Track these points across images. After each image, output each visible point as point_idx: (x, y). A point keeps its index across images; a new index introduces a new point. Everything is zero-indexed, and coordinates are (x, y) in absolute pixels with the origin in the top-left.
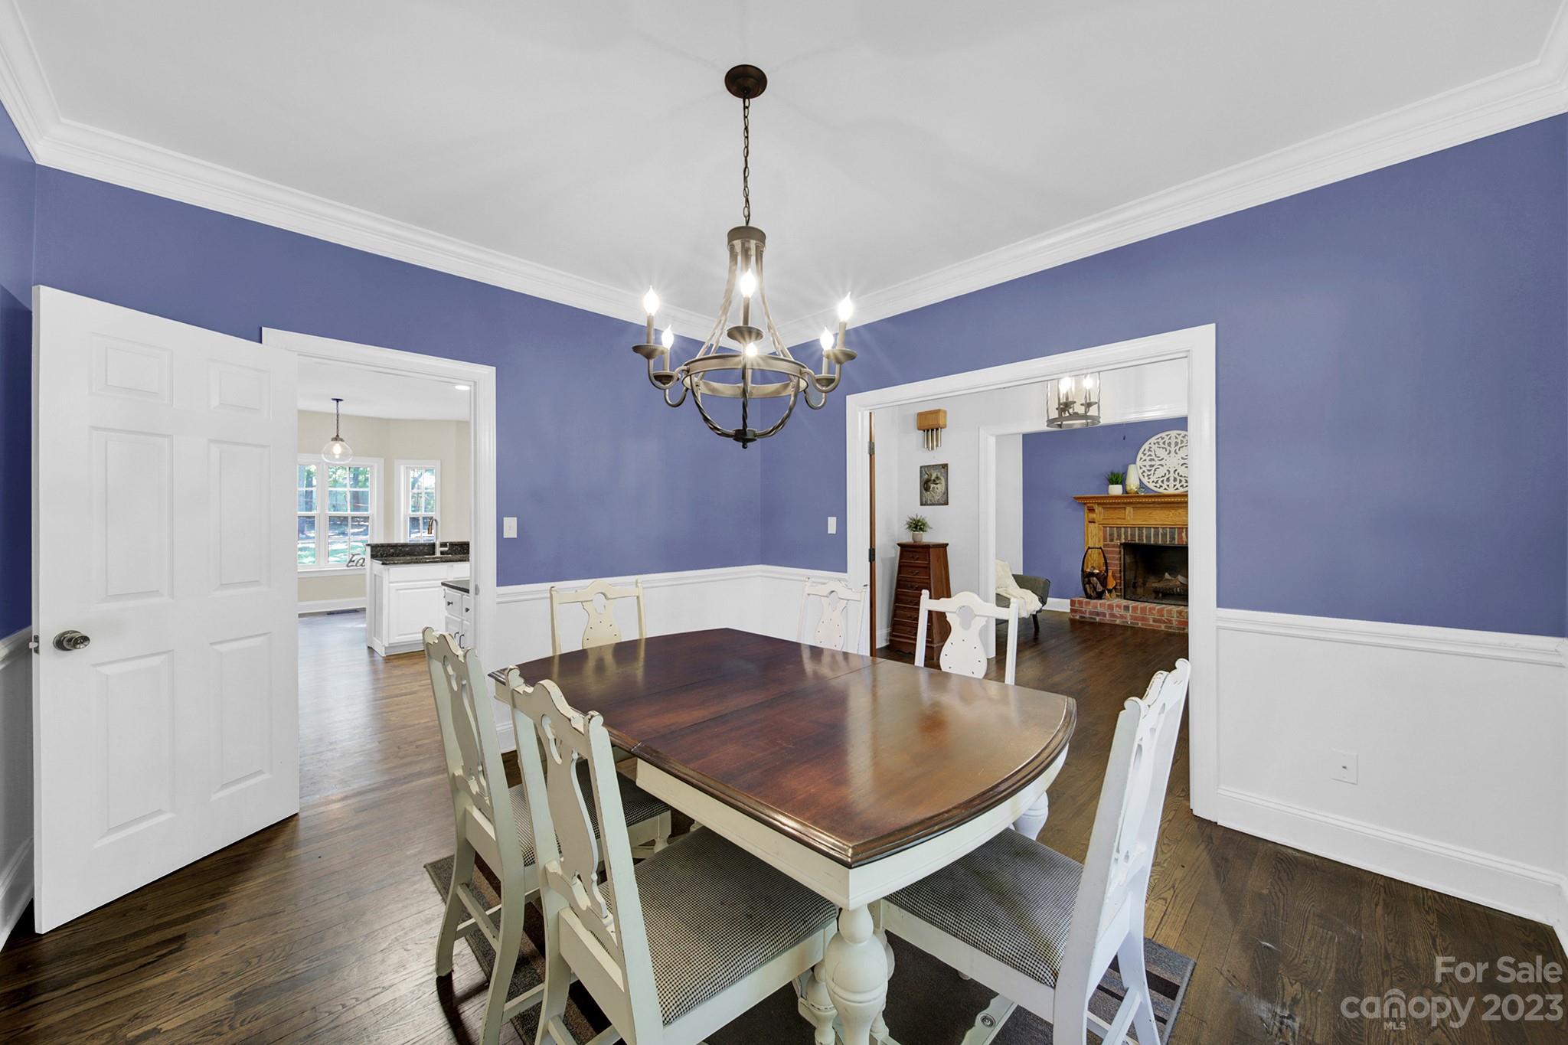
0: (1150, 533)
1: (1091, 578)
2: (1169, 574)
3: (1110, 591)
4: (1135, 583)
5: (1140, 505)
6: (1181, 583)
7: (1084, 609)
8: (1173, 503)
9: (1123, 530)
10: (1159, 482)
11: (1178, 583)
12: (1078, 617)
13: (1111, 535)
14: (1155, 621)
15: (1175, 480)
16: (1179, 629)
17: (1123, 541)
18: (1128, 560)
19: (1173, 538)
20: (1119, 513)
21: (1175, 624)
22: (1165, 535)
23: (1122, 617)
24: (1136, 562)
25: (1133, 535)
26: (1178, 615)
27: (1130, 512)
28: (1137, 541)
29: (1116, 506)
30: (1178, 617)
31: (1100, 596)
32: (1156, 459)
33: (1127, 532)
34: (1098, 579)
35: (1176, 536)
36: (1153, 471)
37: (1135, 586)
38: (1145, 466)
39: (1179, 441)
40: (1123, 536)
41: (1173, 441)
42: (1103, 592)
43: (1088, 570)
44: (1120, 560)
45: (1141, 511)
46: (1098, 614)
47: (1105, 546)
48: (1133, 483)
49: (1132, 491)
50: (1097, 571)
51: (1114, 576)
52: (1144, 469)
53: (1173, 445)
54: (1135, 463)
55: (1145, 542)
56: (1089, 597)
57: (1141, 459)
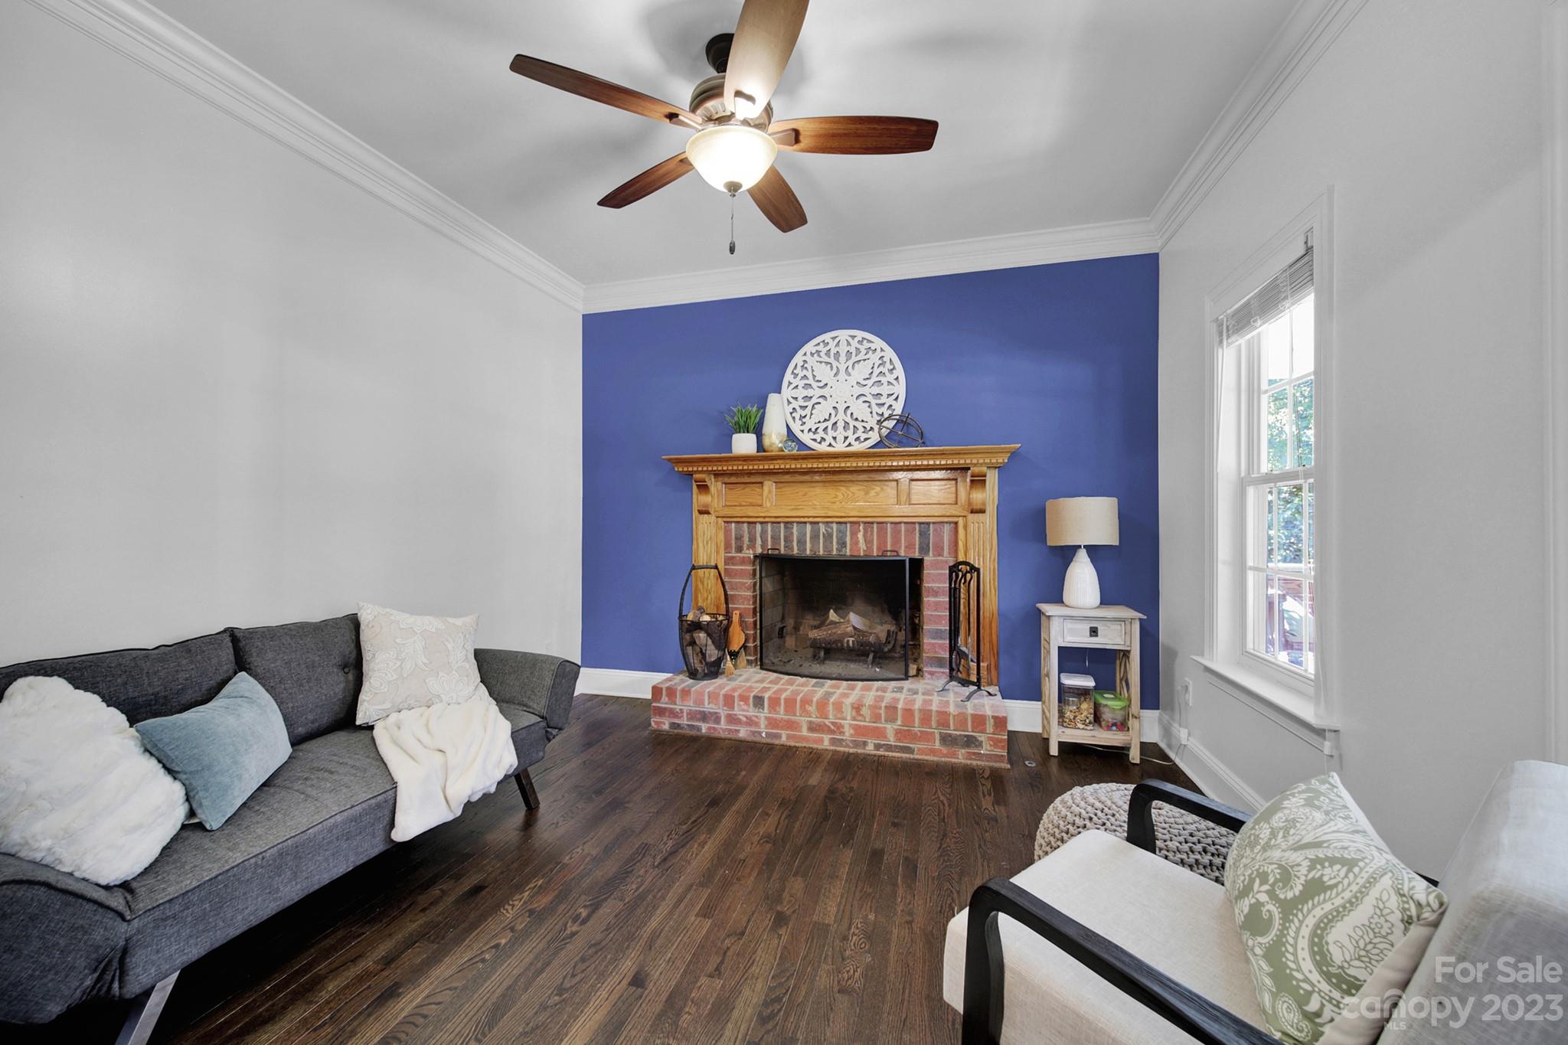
0: (805, 534)
1: (695, 635)
2: (835, 612)
3: (734, 655)
4: (782, 629)
5: (787, 478)
6: (855, 628)
7: (677, 708)
8: (842, 471)
9: (759, 527)
10: (820, 430)
11: (850, 629)
12: (666, 727)
13: (739, 538)
14: (812, 728)
15: (846, 425)
16: (856, 744)
17: (759, 551)
18: (769, 586)
19: (842, 544)
20: (748, 494)
21: (848, 733)
22: (828, 537)
23: (750, 722)
24: (783, 589)
25: (775, 538)
26: (854, 713)
27: (770, 492)
28: (782, 552)
29: (746, 479)
30: (854, 719)
31: (714, 670)
32: (815, 385)
33: (766, 531)
34: (709, 635)
35: (848, 539)
36: (810, 408)
37: (781, 634)
38: (796, 399)
39: (853, 350)
40: (759, 542)
41: (843, 349)
42: (719, 661)
43: (690, 617)
44: (755, 591)
45: (788, 490)
46: (704, 717)
47: (729, 561)
48: (774, 434)
49: (774, 448)
50: (706, 618)
51: (742, 622)
52: (795, 404)
53: (843, 358)
54: (779, 392)
55: (795, 551)
56: (693, 674)
57: (790, 383)
